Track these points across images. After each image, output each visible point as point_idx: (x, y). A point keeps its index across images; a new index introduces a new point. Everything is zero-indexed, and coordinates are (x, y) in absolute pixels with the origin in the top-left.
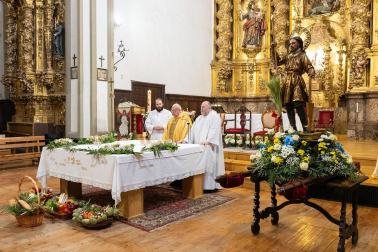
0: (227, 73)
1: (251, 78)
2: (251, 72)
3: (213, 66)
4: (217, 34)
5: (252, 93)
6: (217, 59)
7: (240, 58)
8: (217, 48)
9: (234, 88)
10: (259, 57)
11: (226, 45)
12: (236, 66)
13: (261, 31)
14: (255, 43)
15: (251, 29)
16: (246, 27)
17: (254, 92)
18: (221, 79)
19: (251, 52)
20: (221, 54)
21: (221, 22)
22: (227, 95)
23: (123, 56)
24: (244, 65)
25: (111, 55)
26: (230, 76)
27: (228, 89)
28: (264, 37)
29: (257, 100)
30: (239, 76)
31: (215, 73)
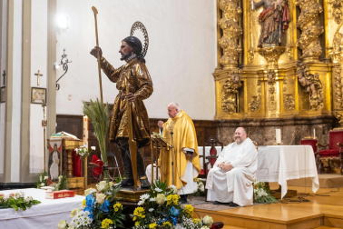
0: (236, 86)
1: (272, 91)
2: (272, 83)
3: (216, 76)
4: (221, 31)
5: (275, 113)
6: (221, 66)
7: (255, 63)
8: (221, 51)
9: (247, 106)
10: (282, 60)
11: (232, 47)
12: (249, 74)
13: (283, 24)
14: (275, 41)
15: (269, 21)
16: (262, 19)
17: (277, 112)
18: (228, 94)
19: (270, 54)
20: (226, 60)
21: (225, 15)
22: (238, 116)
23: (66, 69)
24: (260, 73)
25: (51, 69)
26: (241, 90)
27: (239, 108)
28: (289, 31)
29: (281, 123)
30: (254, 88)
31: (219, 86)
